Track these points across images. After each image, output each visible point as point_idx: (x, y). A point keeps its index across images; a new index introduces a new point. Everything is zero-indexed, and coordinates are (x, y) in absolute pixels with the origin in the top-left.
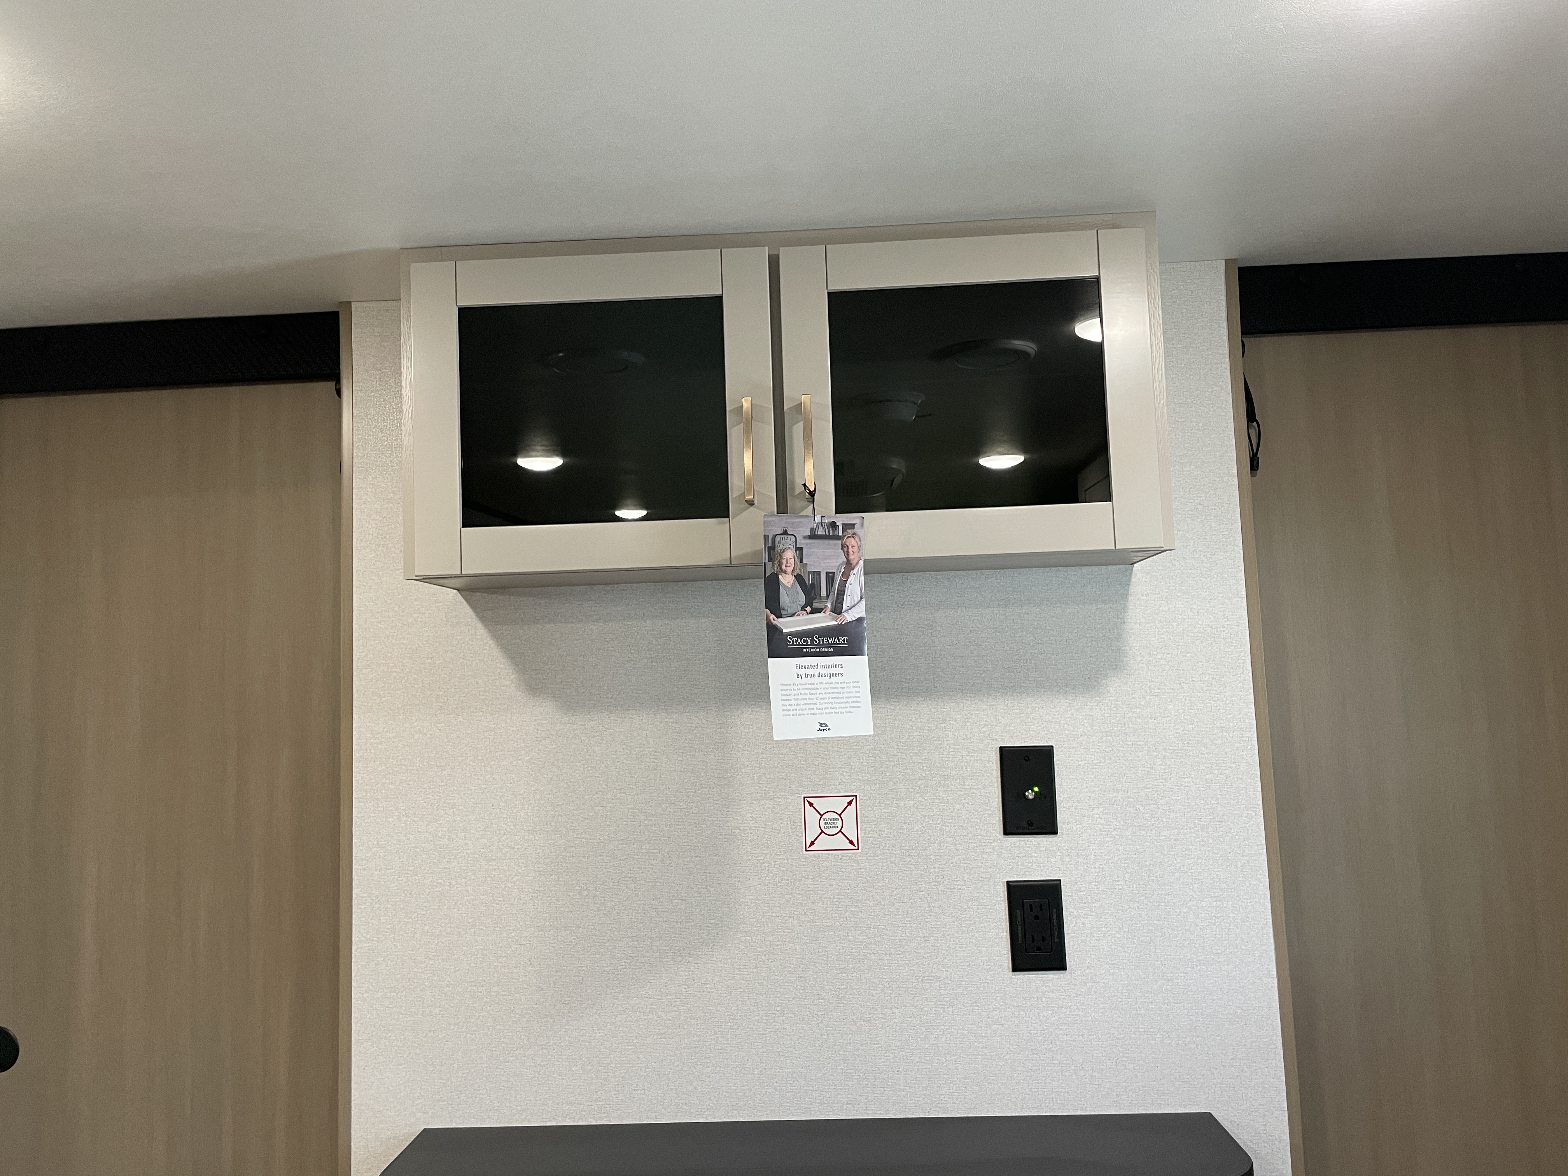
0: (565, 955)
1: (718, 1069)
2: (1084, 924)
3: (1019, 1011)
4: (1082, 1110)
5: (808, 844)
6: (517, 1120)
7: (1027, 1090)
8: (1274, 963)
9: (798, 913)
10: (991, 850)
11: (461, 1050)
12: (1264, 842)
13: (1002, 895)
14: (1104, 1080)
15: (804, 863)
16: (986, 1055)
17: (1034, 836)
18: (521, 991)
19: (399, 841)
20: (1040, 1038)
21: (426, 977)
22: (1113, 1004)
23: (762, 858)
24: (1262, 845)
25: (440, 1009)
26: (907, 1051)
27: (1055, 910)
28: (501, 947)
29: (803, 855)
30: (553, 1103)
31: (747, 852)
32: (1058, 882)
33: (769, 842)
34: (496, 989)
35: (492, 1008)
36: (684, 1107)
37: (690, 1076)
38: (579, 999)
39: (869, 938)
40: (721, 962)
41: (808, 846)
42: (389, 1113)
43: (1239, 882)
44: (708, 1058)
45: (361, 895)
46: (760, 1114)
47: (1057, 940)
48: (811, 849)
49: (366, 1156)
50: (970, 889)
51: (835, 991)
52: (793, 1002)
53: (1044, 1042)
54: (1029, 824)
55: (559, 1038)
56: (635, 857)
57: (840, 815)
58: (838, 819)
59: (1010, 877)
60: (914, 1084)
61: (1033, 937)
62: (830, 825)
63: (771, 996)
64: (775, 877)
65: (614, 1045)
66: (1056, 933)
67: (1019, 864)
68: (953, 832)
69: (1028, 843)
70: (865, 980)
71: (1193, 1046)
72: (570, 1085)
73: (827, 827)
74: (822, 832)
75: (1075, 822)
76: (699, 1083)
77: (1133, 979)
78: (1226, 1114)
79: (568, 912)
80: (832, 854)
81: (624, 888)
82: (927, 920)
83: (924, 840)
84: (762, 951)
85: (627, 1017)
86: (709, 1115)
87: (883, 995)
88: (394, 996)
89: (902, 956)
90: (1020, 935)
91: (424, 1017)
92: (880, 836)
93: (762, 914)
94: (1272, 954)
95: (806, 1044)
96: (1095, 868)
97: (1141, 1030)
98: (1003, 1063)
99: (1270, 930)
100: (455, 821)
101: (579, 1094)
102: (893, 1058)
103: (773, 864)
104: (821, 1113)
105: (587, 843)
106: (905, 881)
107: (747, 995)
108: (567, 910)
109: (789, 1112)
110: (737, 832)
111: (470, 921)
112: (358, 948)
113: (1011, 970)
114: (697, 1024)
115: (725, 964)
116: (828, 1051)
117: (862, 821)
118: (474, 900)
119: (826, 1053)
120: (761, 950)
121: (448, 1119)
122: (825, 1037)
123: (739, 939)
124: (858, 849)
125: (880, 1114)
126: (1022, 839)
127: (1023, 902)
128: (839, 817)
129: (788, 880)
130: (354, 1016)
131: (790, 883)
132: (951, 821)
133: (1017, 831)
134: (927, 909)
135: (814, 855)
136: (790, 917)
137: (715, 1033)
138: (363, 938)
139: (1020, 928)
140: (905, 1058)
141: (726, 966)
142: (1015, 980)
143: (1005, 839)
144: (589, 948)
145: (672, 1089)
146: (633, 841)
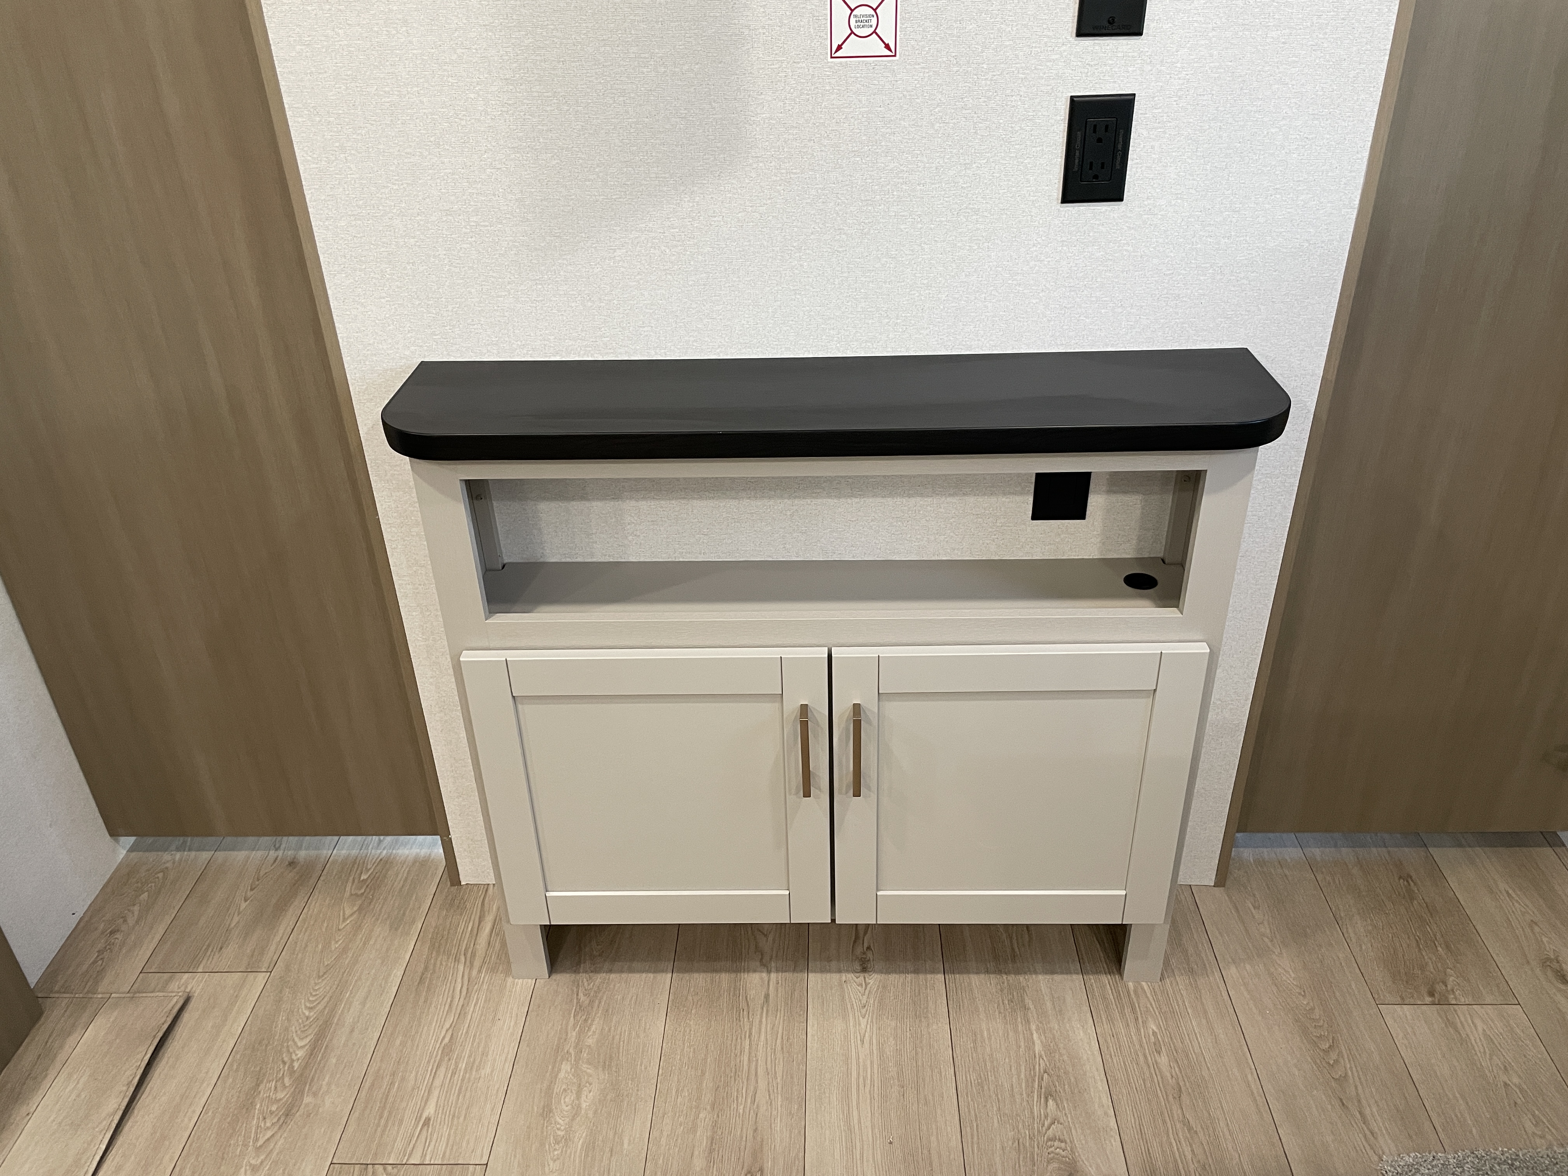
0: (549, 181)
1: (729, 307)
2: (1153, 147)
3: (1062, 246)
4: (1112, 346)
5: (834, 48)
6: (518, 355)
7: (1058, 327)
8: (1360, 192)
9: (819, 136)
10: (1057, 56)
11: (447, 284)
12: (1389, 47)
13: (1062, 112)
14: (1142, 317)
15: (828, 73)
16: (1018, 292)
17: (1113, 38)
18: (504, 221)
19: (326, 36)
20: (1081, 275)
21: (393, 204)
22: (1167, 239)
23: (777, 66)
24: (1386, 49)
25: (416, 240)
26: (933, 289)
27: (1122, 132)
28: (474, 171)
29: (828, 62)
30: (555, 338)
31: (758, 58)
32: (1133, 97)
33: (785, 46)
34: (474, 219)
35: (473, 239)
36: (695, 344)
37: (700, 314)
38: (570, 231)
39: (901, 165)
40: (730, 192)
41: (833, 51)
42: (381, 346)
43: (1345, 96)
44: (718, 296)
45: (294, 106)
46: (775, 351)
47: (1118, 167)
48: (837, 54)
49: (364, 387)
50: (1026, 106)
51: (859, 225)
52: (812, 237)
53: (1085, 278)
54: (1109, 22)
55: (553, 273)
56: (622, 63)
57: (875, 10)
58: (873, 16)
59: (1075, 91)
60: (939, 322)
61: (1091, 163)
62: (862, 24)
63: (787, 230)
64: (792, 90)
65: (615, 281)
66: (1119, 158)
67: (1089, 74)
68: (1014, 33)
69: (1103, 47)
70: (894, 214)
71: (1245, 282)
72: (570, 321)
73: (858, 27)
74: (852, 32)
75: (1166, 20)
76: (710, 320)
77: (1196, 210)
78: (1263, 350)
79: (547, 131)
80: (863, 61)
81: (611, 102)
82: (970, 144)
83: (977, 44)
84: (776, 181)
85: (627, 252)
86: (721, 352)
87: (912, 230)
88: (360, 224)
89: (937, 186)
90: (1077, 161)
91: (398, 247)
92: (923, 38)
93: (777, 136)
94: (1361, 180)
95: (824, 283)
96: (1179, 78)
97: (1193, 266)
98: (1038, 301)
99: (1366, 154)
100: (391, 11)
101: (582, 331)
102: (918, 297)
103: (790, 74)
104: (839, 351)
105: (561, 44)
106: (949, 97)
107: (760, 229)
108: (545, 128)
109: (805, 349)
110: (746, 32)
111: (432, 139)
112: (305, 169)
113: (1060, 201)
114: (705, 261)
115: (734, 194)
116: (848, 289)
117: (903, 18)
118: (432, 114)
119: (846, 291)
120: (775, 178)
121: (445, 353)
122: (845, 275)
123: (751, 165)
124: (895, 56)
125: (900, 351)
126: (1096, 41)
127: (1086, 122)
128: (873, 12)
129: (808, 95)
130: (320, 247)
131: (811, 99)
132: (1013, 18)
133: (1092, 32)
134: (972, 131)
135: (841, 63)
136: (810, 140)
137: (726, 270)
138: (309, 158)
139: (1077, 153)
140: (931, 296)
141: (736, 196)
142: (1063, 213)
143: (1076, 42)
144: (577, 175)
145: (680, 327)
146: (617, 42)
